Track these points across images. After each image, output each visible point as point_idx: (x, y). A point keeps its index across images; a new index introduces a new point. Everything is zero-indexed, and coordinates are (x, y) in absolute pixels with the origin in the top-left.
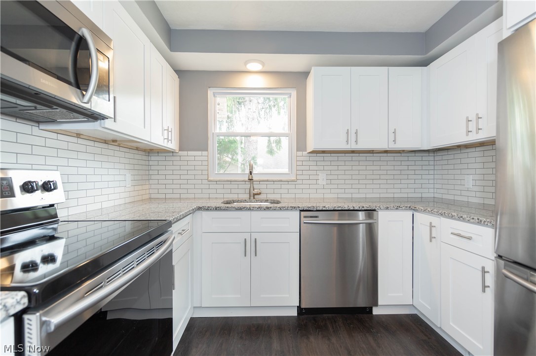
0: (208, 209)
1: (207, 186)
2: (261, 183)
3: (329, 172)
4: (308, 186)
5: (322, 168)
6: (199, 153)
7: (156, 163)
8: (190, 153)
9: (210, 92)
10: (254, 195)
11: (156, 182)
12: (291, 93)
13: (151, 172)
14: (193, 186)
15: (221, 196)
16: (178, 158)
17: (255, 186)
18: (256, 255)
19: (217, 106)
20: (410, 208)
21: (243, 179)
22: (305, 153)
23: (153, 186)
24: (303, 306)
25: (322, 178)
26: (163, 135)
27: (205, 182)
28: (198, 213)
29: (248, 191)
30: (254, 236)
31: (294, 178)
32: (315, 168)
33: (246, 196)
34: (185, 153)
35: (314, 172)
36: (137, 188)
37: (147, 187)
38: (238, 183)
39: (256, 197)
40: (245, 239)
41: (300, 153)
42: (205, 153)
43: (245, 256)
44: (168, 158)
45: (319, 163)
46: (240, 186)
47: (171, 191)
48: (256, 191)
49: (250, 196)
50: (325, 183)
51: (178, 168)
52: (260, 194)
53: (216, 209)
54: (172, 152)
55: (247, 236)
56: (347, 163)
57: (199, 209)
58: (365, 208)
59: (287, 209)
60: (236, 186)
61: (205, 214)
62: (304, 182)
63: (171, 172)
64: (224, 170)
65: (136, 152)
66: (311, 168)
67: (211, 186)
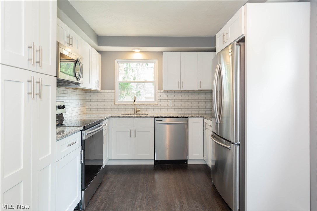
0: (115, 117)
1: (114, 107)
2: (140, 106)
3: (173, 101)
4: (163, 107)
5: (170, 98)
6: (110, 91)
7: (90, 96)
8: (106, 91)
9: (116, 61)
10: (137, 111)
11: (90, 105)
12: (155, 62)
13: (87, 100)
14: (107, 107)
15: (121, 112)
16: (100, 94)
17: (137, 107)
18: (135, 137)
19: (119, 68)
20: (202, 117)
21: (131, 104)
22: (162, 91)
23: (88, 107)
24: (155, 159)
25: (170, 103)
26: (95, 84)
27: (113, 105)
28: (111, 119)
29: (134, 110)
30: (135, 128)
31: (156, 103)
32: (167, 98)
33: (133, 112)
34: (103, 91)
35: (166, 100)
36: (82, 108)
37: (86, 107)
38: (129, 106)
39: (138, 112)
40: (131, 130)
41: (159, 91)
42: (113, 91)
43: (131, 137)
44: (95, 94)
45: (168, 96)
46: (130, 107)
47: (97, 110)
48: (138, 110)
49: (135, 112)
50: (171, 105)
51: (100, 98)
52: (139, 111)
53: (118, 117)
54: (98, 91)
55: (132, 129)
56: (182, 96)
57: (111, 117)
58: (183, 117)
59: (149, 117)
60: (128, 107)
61: (114, 119)
62: (161, 105)
63: (97, 100)
64: (123, 99)
65: (82, 91)
66: (165, 98)
67: (116, 107)
